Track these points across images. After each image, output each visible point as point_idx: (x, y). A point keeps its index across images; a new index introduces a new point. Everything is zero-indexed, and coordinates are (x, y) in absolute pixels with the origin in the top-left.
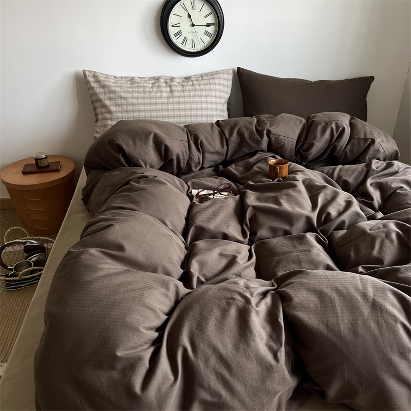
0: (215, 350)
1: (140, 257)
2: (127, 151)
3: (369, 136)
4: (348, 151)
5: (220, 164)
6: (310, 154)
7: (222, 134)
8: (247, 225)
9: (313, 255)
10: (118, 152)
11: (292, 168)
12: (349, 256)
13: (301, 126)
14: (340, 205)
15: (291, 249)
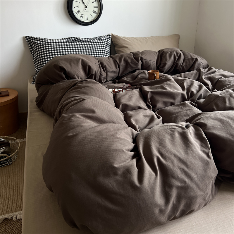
2: (67, 70)
3: (194, 57)
4: (184, 66)
5: (116, 78)
7: (115, 61)
9: (194, 111)
10: (61, 71)
14: (196, 87)
15: (180, 110)
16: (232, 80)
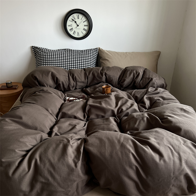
0: (50, 161)
1: (30, 123)
2: (39, 79)
3: (151, 77)
4: (141, 84)
5: (85, 87)
6: (124, 84)
7: (85, 74)
8: (86, 113)
9: (110, 126)
10: (35, 80)
11: (113, 90)
12: (126, 127)
13: (121, 72)
14: (128, 105)
15: (102, 123)
16: (165, 103)
